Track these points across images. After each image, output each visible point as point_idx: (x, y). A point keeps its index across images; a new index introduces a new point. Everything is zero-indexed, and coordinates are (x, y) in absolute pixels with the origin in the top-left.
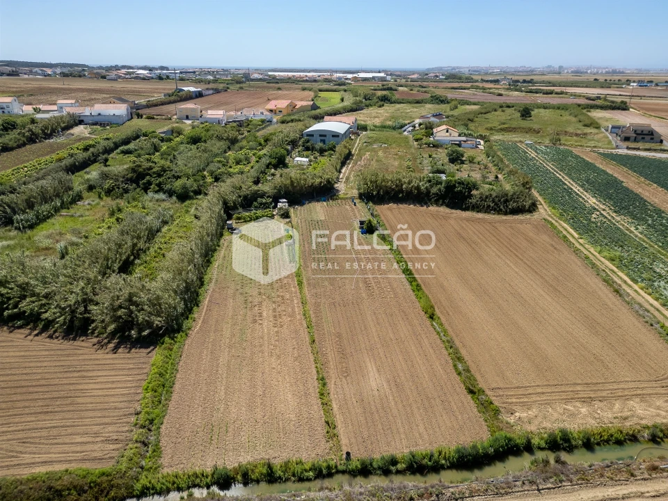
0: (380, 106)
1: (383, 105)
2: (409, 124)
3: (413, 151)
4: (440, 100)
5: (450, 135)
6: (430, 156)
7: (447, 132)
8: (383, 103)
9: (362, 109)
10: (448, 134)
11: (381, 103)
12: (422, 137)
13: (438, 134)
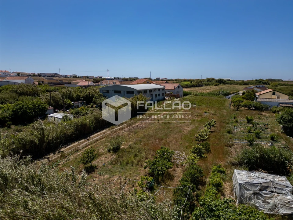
0: (216, 85)
1: (218, 85)
2: (233, 93)
3: (225, 112)
4: (263, 83)
5: (278, 98)
6: (249, 121)
7: (274, 94)
8: (219, 83)
9: (202, 86)
10: (274, 97)
11: (217, 84)
12: (241, 99)
13: (261, 97)
